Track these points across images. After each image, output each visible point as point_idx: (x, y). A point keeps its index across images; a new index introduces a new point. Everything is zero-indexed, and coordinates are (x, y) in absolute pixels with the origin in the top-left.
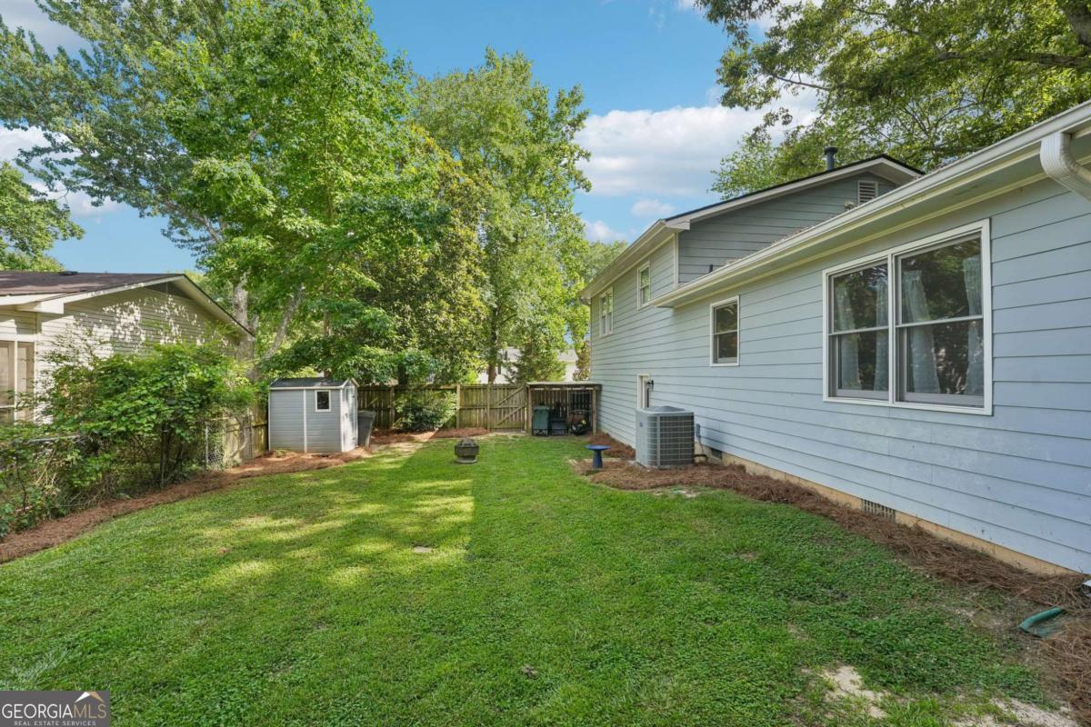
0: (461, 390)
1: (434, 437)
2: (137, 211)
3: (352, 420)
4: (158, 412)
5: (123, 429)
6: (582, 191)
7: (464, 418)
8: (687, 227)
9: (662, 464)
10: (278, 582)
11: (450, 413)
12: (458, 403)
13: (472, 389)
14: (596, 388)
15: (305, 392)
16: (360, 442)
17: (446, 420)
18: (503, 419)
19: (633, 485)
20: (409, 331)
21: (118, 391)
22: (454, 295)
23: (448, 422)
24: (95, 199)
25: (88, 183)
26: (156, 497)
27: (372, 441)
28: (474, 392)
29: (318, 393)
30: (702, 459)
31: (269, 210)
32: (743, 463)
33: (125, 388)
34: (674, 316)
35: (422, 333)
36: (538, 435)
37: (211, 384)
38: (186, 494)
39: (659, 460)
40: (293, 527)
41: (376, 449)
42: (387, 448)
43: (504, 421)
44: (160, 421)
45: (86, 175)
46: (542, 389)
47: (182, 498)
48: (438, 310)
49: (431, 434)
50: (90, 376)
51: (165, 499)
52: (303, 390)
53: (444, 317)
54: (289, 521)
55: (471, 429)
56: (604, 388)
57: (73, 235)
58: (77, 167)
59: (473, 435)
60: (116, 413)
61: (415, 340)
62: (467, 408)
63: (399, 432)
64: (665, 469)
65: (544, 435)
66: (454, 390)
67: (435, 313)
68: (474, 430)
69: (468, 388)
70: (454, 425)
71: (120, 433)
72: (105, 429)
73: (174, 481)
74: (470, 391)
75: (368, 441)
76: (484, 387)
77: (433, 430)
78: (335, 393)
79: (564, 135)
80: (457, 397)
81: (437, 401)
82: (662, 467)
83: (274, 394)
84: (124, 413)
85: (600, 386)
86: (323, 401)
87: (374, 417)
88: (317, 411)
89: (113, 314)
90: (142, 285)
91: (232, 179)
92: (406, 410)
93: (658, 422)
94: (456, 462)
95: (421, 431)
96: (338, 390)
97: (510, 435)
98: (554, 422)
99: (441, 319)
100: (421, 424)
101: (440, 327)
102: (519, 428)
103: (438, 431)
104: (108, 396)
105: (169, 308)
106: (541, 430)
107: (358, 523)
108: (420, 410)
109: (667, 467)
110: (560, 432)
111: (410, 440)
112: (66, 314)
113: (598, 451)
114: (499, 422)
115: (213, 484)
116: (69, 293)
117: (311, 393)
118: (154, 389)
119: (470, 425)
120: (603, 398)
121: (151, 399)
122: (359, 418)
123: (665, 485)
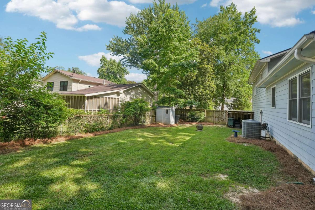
0: (207, 111)
1: (197, 124)
2: (137, 68)
3: (174, 117)
4: (133, 111)
5: (128, 114)
6: (256, 44)
7: (207, 120)
8: (269, 61)
9: (247, 137)
10: (144, 142)
11: (203, 118)
12: (205, 115)
13: (210, 111)
14: (252, 113)
15: (163, 110)
16: (176, 123)
17: (201, 119)
18: (219, 121)
19: (233, 141)
20: (191, 94)
21: (128, 107)
22: (205, 84)
23: (202, 120)
24: (130, 67)
25: (129, 64)
26: (133, 127)
27: (179, 123)
28: (210, 112)
29: (166, 110)
30: (268, 139)
31: (157, 69)
32: (276, 141)
33: (129, 107)
34: (266, 90)
35: (194, 95)
36: (229, 127)
37: (142, 107)
38: (138, 128)
39: (246, 136)
40: (151, 135)
41: (179, 125)
42: (182, 125)
43: (220, 122)
44: (134, 113)
45: (129, 63)
46: (237, 113)
47: (137, 128)
48: (200, 88)
49: (196, 123)
50: (125, 104)
51: (134, 128)
52: (162, 109)
53: (201, 90)
54: (151, 134)
55: (208, 123)
56: (255, 114)
57: (128, 74)
58: (127, 61)
59: (208, 125)
60: (127, 111)
61: (192, 97)
62: (208, 117)
63: (188, 121)
64: (248, 139)
65: (231, 127)
66: (204, 111)
67: (198, 89)
68: (209, 123)
69: (208, 111)
70: (204, 121)
71: (128, 115)
72: (126, 114)
73: (137, 125)
74: (209, 112)
75: (178, 123)
76: (213, 111)
77: (197, 122)
78: (169, 110)
79: (248, 26)
80: (205, 113)
81: (198, 114)
82: (247, 138)
83: (157, 109)
84: (129, 111)
85: (254, 113)
86: (167, 112)
87: (179, 117)
88: (165, 114)
89: (130, 93)
90: (135, 86)
91: (149, 64)
92: (190, 116)
93: (246, 124)
94: (197, 130)
95: (194, 122)
96: (170, 109)
97: (220, 126)
98: (236, 123)
99: (200, 91)
100: (194, 120)
101: (199, 93)
102: (224, 124)
103: (199, 122)
104: (127, 108)
105: (140, 90)
106: (230, 126)
107: (163, 137)
108: (194, 116)
109: (249, 138)
110: (238, 127)
111: (190, 124)
112: (123, 93)
113: (236, 133)
114: (218, 122)
115: (142, 127)
116: (124, 89)
117: (164, 110)
118: (133, 107)
119: (209, 122)
120: (254, 117)
121: (132, 109)
122: (176, 117)
123: (242, 142)
